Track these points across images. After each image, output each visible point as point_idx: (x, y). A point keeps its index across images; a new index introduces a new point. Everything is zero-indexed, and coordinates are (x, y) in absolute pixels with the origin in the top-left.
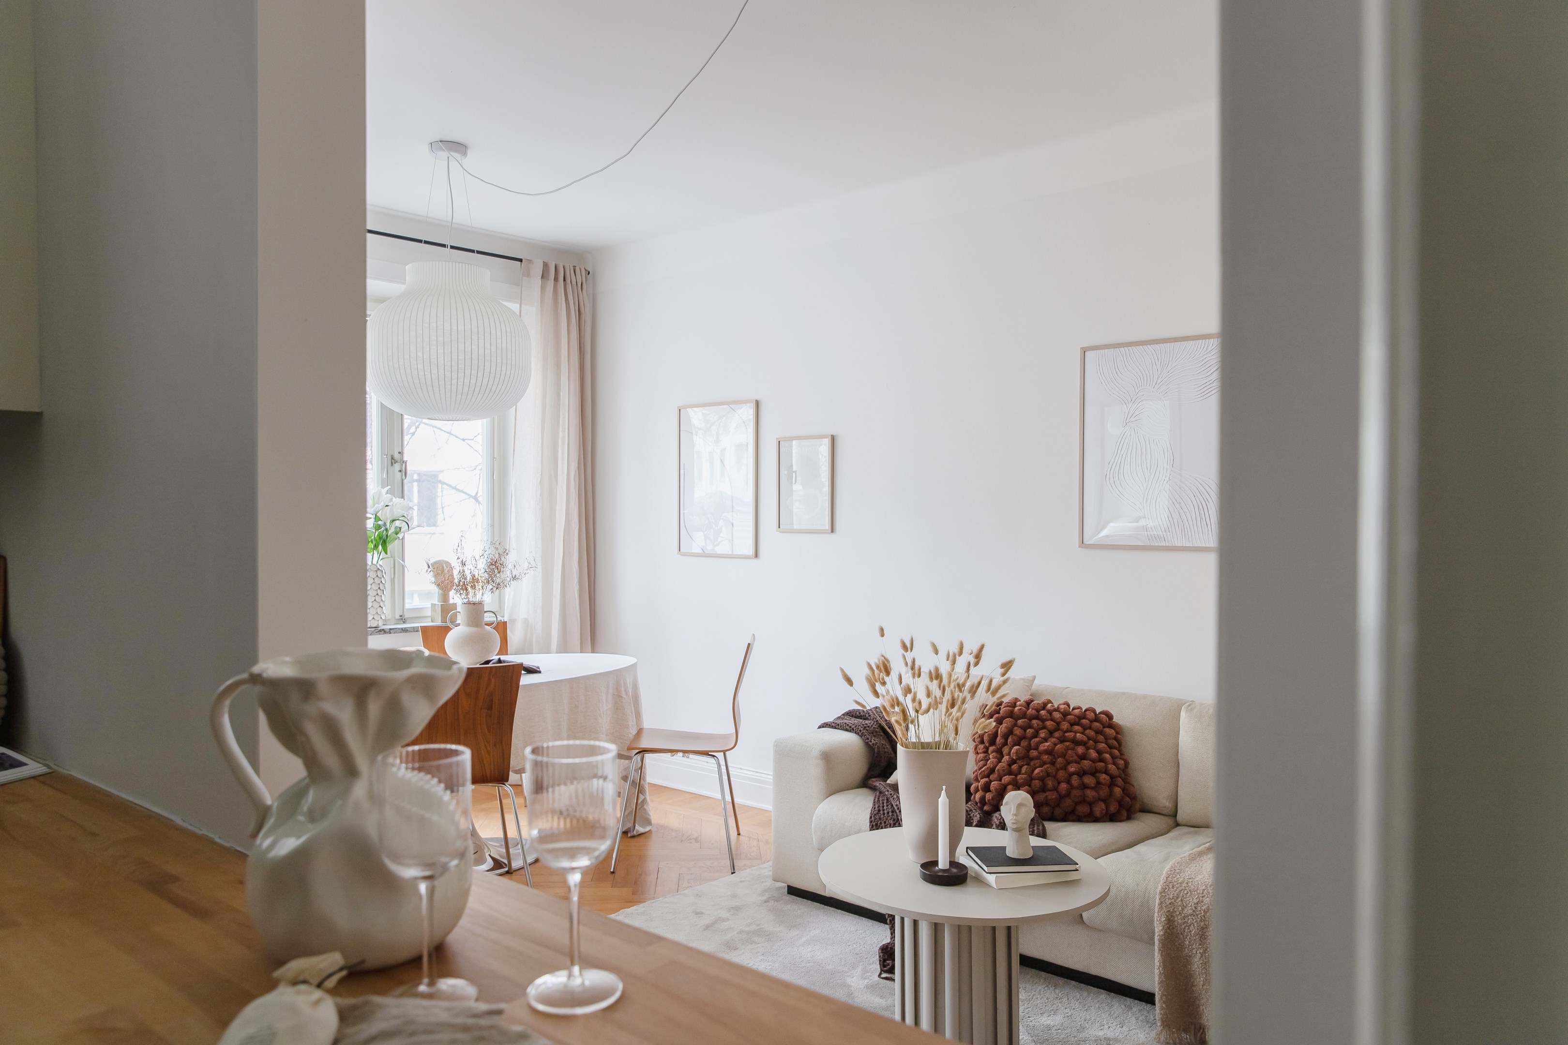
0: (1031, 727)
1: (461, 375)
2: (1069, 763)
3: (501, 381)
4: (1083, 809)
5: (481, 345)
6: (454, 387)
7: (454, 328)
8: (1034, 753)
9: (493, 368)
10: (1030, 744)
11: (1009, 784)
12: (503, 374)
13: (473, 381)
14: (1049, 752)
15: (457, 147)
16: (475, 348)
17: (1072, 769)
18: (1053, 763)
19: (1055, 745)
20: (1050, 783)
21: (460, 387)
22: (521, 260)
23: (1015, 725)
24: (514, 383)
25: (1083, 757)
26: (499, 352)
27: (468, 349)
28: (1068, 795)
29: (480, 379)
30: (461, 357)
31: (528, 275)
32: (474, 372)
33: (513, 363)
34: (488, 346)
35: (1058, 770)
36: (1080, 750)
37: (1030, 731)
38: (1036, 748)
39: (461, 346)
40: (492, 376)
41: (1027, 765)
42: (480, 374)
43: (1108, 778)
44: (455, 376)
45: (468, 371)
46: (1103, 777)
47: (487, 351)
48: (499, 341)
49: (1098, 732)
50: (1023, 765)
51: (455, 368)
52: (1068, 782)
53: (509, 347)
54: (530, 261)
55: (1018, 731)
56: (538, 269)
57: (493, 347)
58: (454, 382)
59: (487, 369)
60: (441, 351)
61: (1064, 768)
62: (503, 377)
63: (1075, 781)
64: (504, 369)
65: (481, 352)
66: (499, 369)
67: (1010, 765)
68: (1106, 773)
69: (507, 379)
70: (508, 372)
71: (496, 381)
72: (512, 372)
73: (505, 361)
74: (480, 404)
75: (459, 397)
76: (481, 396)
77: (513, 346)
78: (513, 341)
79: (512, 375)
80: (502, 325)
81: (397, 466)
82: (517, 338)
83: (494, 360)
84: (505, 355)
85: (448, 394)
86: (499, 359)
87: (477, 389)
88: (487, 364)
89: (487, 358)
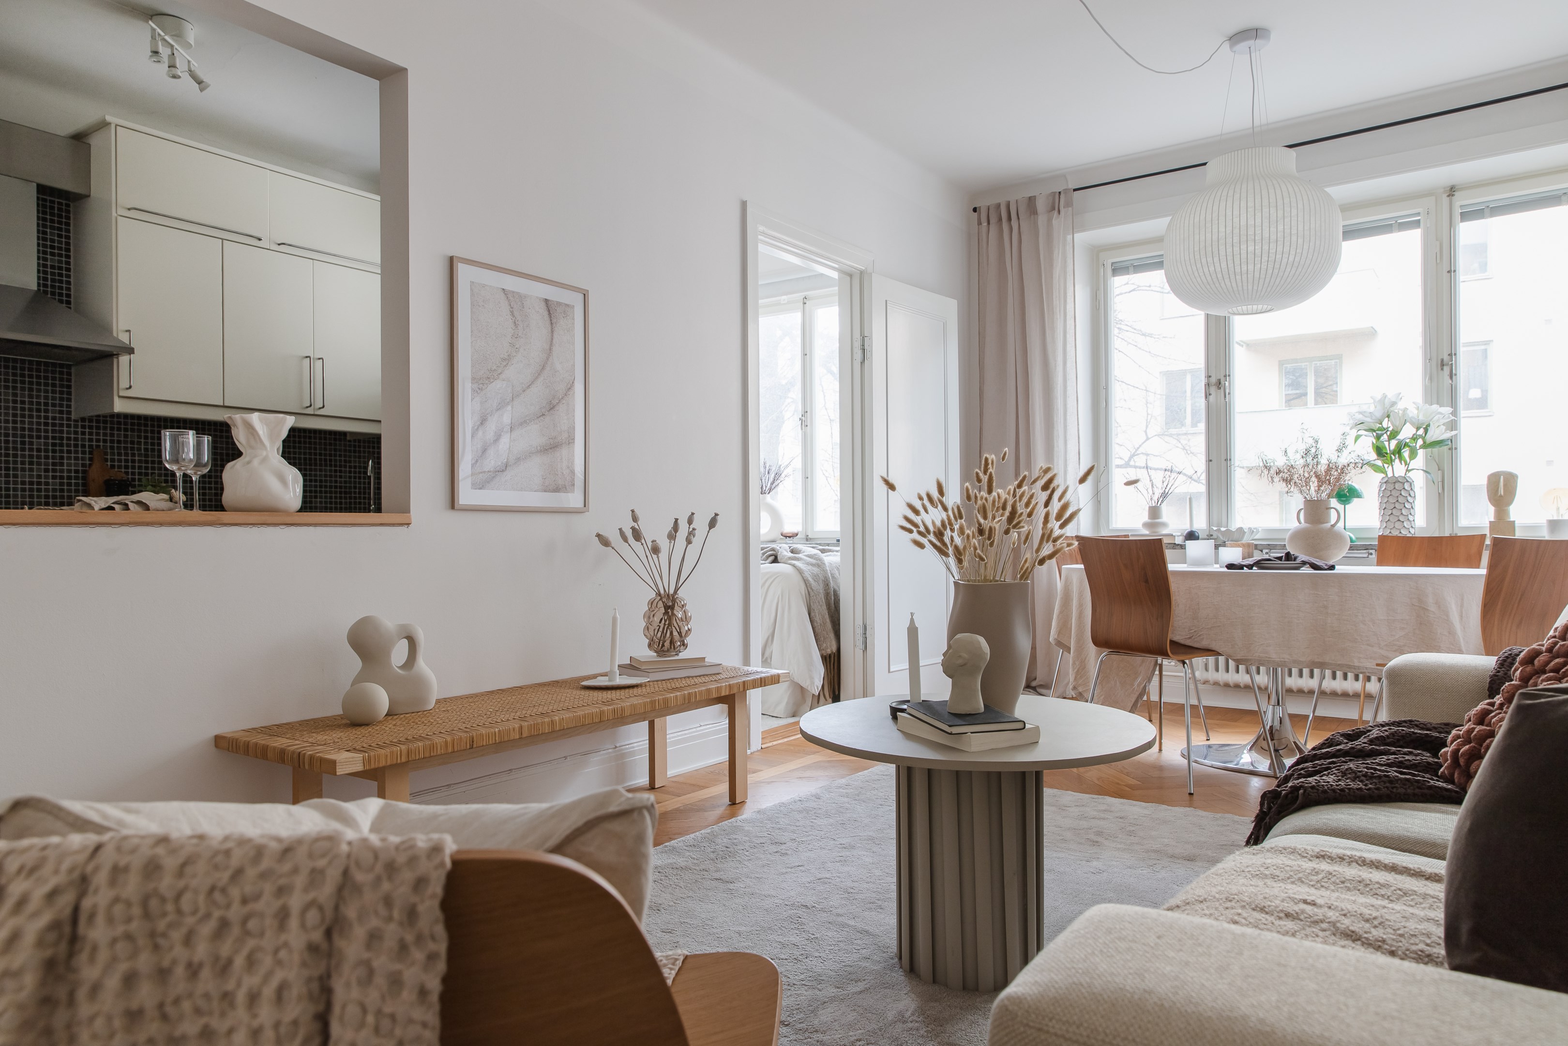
1: (1199, 265)
3: (1244, 260)
5: (1215, 230)
6: (1199, 279)
7: (1192, 222)
9: (1229, 250)
12: (1244, 252)
13: (1211, 269)
15: (1255, 33)
16: (1209, 235)
21: (1203, 278)
24: (1265, 258)
26: (1236, 231)
27: (1202, 238)
29: (1217, 265)
30: (1197, 249)
33: (1258, 238)
34: (1222, 229)
39: (1197, 237)
42: (1216, 259)
45: (1204, 260)
47: (1222, 235)
48: (1236, 220)
51: (1193, 261)
53: (1251, 222)
57: (1229, 229)
58: (1196, 273)
59: (1222, 253)
62: (1244, 256)
64: (1243, 247)
65: (1215, 237)
66: (1236, 249)
69: (1251, 256)
70: (1251, 248)
71: (1237, 262)
72: (1258, 247)
73: (1244, 238)
74: (1235, 289)
75: (1208, 287)
76: (1227, 281)
77: (1258, 221)
78: (1259, 215)
79: (1258, 252)
80: (1243, 204)
81: (1447, 369)
82: (1266, 210)
83: (1229, 241)
84: (1243, 232)
85: (1198, 287)
86: (1236, 239)
87: (1220, 276)
88: (1222, 248)
89: (1222, 242)
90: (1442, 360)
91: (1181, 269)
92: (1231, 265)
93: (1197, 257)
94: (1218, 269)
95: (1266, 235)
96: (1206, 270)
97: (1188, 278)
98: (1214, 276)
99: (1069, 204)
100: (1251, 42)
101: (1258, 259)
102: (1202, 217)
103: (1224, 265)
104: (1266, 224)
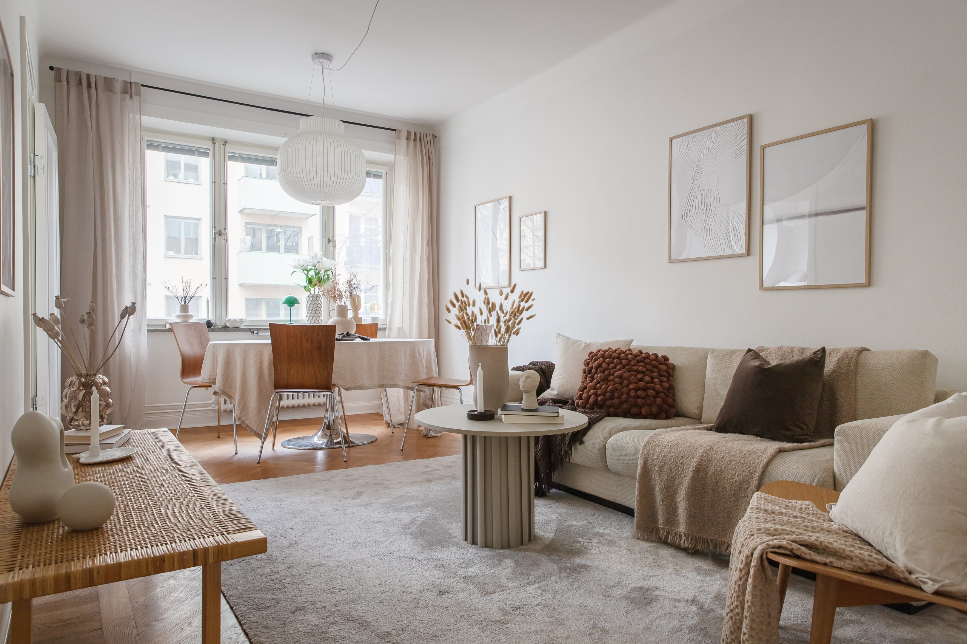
0: (612, 363)
1: (318, 175)
2: (630, 383)
3: (342, 179)
4: (634, 410)
5: (329, 159)
6: (315, 182)
7: (314, 150)
8: (611, 378)
9: (336, 172)
10: (610, 373)
11: (592, 395)
12: (343, 174)
13: (325, 179)
14: (620, 377)
15: (327, 56)
17: (631, 386)
18: (621, 383)
19: (625, 373)
20: (616, 394)
21: (319, 182)
22: (395, 130)
23: (604, 362)
24: (350, 180)
25: (641, 380)
26: (340, 162)
27: (322, 161)
28: (626, 401)
29: (329, 178)
31: (399, 138)
32: (325, 174)
33: (349, 169)
34: (333, 159)
35: (624, 387)
36: (639, 376)
37: (612, 365)
38: (613, 375)
39: (318, 160)
40: (336, 176)
41: (606, 384)
42: (329, 174)
43: (654, 392)
44: (315, 176)
45: (322, 173)
46: (650, 392)
47: (333, 162)
48: (340, 157)
49: (654, 367)
50: (603, 384)
51: (315, 171)
52: (628, 394)
53: (346, 160)
54: (400, 131)
55: (604, 365)
56: (404, 135)
57: (336, 161)
58: (315, 179)
59: (333, 172)
60: (307, 162)
61: (627, 386)
62: (343, 177)
63: (632, 393)
64: (343, 172)
65: (329, 163)
66: (340, 172)
67: (596, 384)
68: (654, 390)
69: (345, 178)
70: (346, 174)
71: (339, 179)
72: (349, 174)
73: (343, 168)
74: (332, 192)
75: (319, 187)
76: (331, 187)
77: (349, 160)
78: (349, 157)
79: (348, 176)
80: (342, 149)
81: (331, 243)
82: (352, 156)
83: (337, 167)
84: (343, 164)
85: (313, 186)
86: (340, 166)
87: (328, 183)
88: (333, 169)
89: (333, 166)
90: (329, 239)
91: (305, 174)
92: (336, 180)
93: (318, 170)
94: (329, 180)
95: (352, 169)
96: (322, 179)
97: (309, 180)
98: (325, 183)
100: (325, 61)
101: (348, 180)
102: (322, 149)
103: (332, 179)
104: (352, 163)
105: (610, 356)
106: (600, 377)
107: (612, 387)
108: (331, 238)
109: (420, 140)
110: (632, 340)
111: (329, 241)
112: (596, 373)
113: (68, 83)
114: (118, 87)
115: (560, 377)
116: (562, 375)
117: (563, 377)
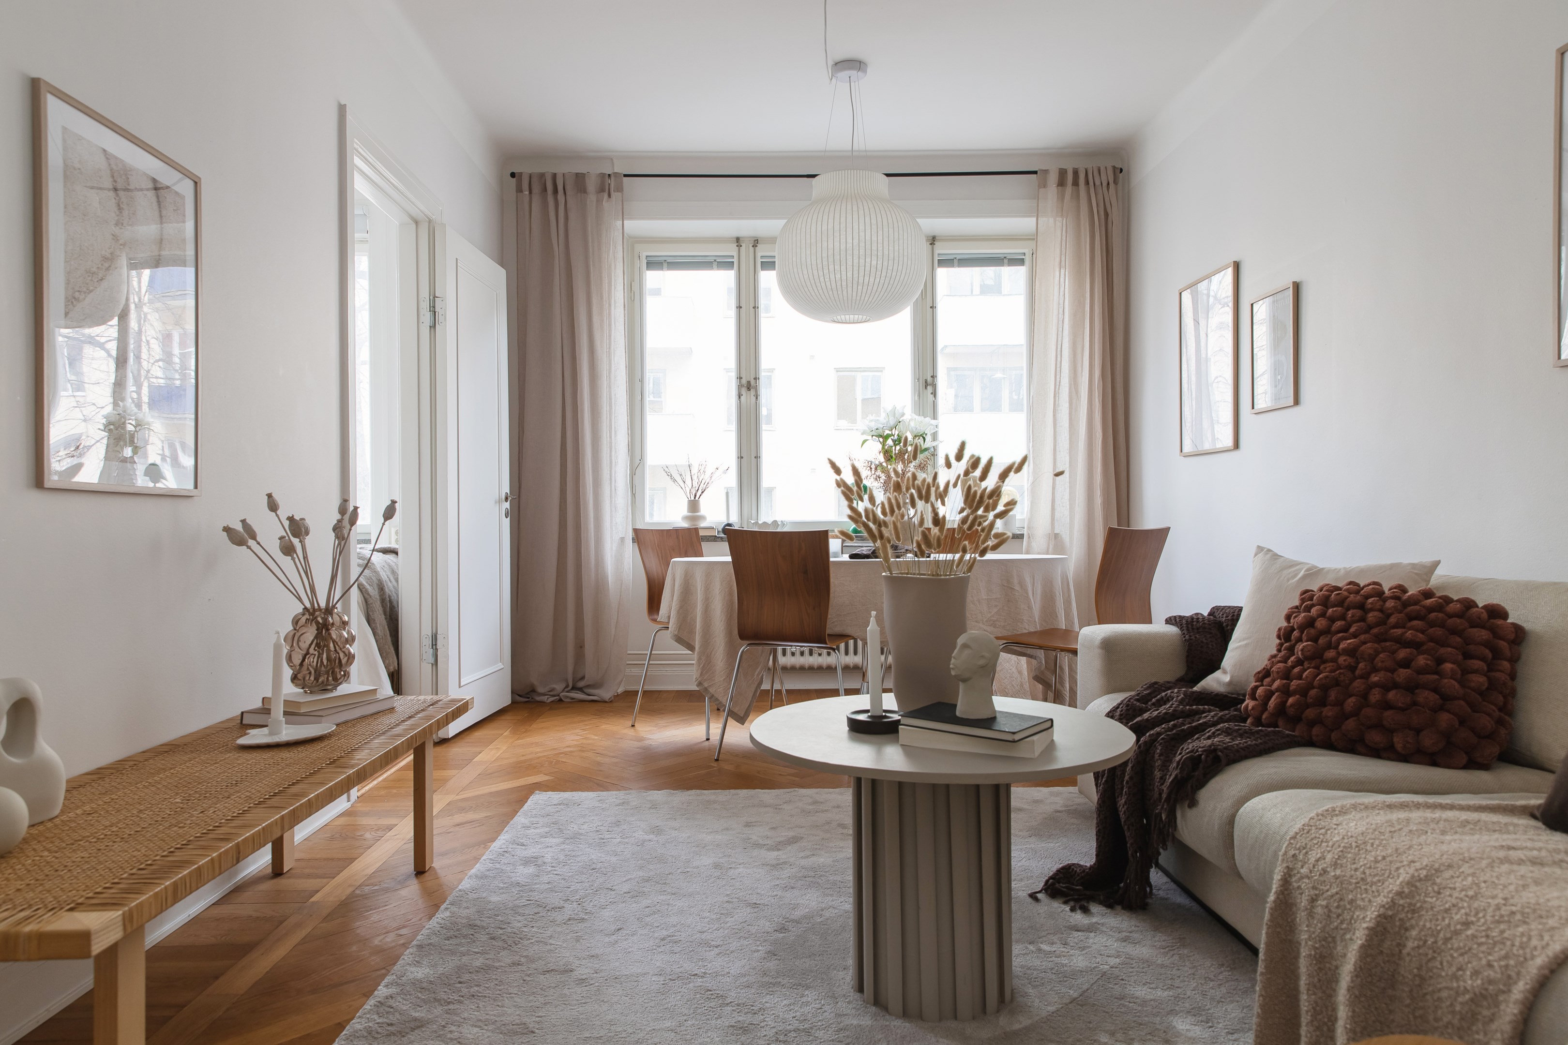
0: (1343, 617)
1: (826, 271)
2: (1375, 670)
3: (867, 273)
4: (1375, 737)
5: (843, 240)
6: (823, 284)
7: (819, 229)
8: (1330, 654)
9: (856, 261)
10: (1330, 641)
11: (1277, 690)
12: (868, 265)
13: (838, 276)
14: (1351, 652)
15: (854, 64)
16: (837, 244)
17: (1375, 678)
18: (1352, 669)
19: (1365, 643)
20: (1333, 695)
21: (828, 284)
22: (1035, 172)
23: (1323, 615)
24: (884, 274)
25: (1406, 664)
26: (862, 244)
27: (831, 246)
28: (1356, 713)
29: (844, 273)
30: (825, 255)
31: (1045, 186)
32: (837, 267)
33: (880, 254)
34: (849, 240)
35: (1355, 678)
36: (1402, 653)
37: (1339, 624)
38: (1336, 647)
39: (825, 244)
40: (856, 268)
41: (1314, 668)
42: (843, 268)
43: (1433, 697)
44: (821, 273)
45: (831, 267)
46: (1425, 696)
47: (849, 246)
48: (862, 234)
49: (1453, 632)
50: (1309, 668)
51: (820, 266)
52: (1365, 696)
53: (874, 238)
54: (1046, 172)
55: (1321, 623)
56: (1053, 178)
57: (856, 241)
58: (822, 279)
59: (850, 262)
60: (808, 252)
61: (1365, 676)
62: (868, 268)
63: (1375, 696)
64: (868, 260)
65: (843, 247)
67: (1293, 667)
68: (1435, 690)
69: (873, 270)
70: (874, 263)
71: (862, 274)
72: (880, 262)
73: (868, 252)
74: (854, 298)
75: (831, 293)
76: (850, 289)
77: (880, 238)
78: (880, 233)
79: (879, 267)
80: (867, 219)
81: (930, 389)
82: (886, 229)
83: (856, 252)
84: (868, 246)
85: (821, 291)
86: (862, 252)
87: (844, 284)
88: (849, 258)
89: (849, 252)
90: (926, 381)
91: (805, 272)
92: (856, 276)
93: (825, 263)
94: (844, 277)
95: (886, 252)
96: (832, 277)
97: (812, 282)
98: (839, 284)
99: (620, 189)
100: (853, 73)
101: (879, 273)
102: (831, 226)
103: (850, 274)
104: (886, 243)
105: (1341, 603)
106: (1302, 650)
107: (1326, 677)
108: (929, 380)
109: (1087, 183)
110: (1437, 564)
111: (926, 384)
112: (1299, 640)
113: (530, 192)
114: (591, 185)
115: (1240, 644)
116: (1244, 640)
117: (1246, 645)
